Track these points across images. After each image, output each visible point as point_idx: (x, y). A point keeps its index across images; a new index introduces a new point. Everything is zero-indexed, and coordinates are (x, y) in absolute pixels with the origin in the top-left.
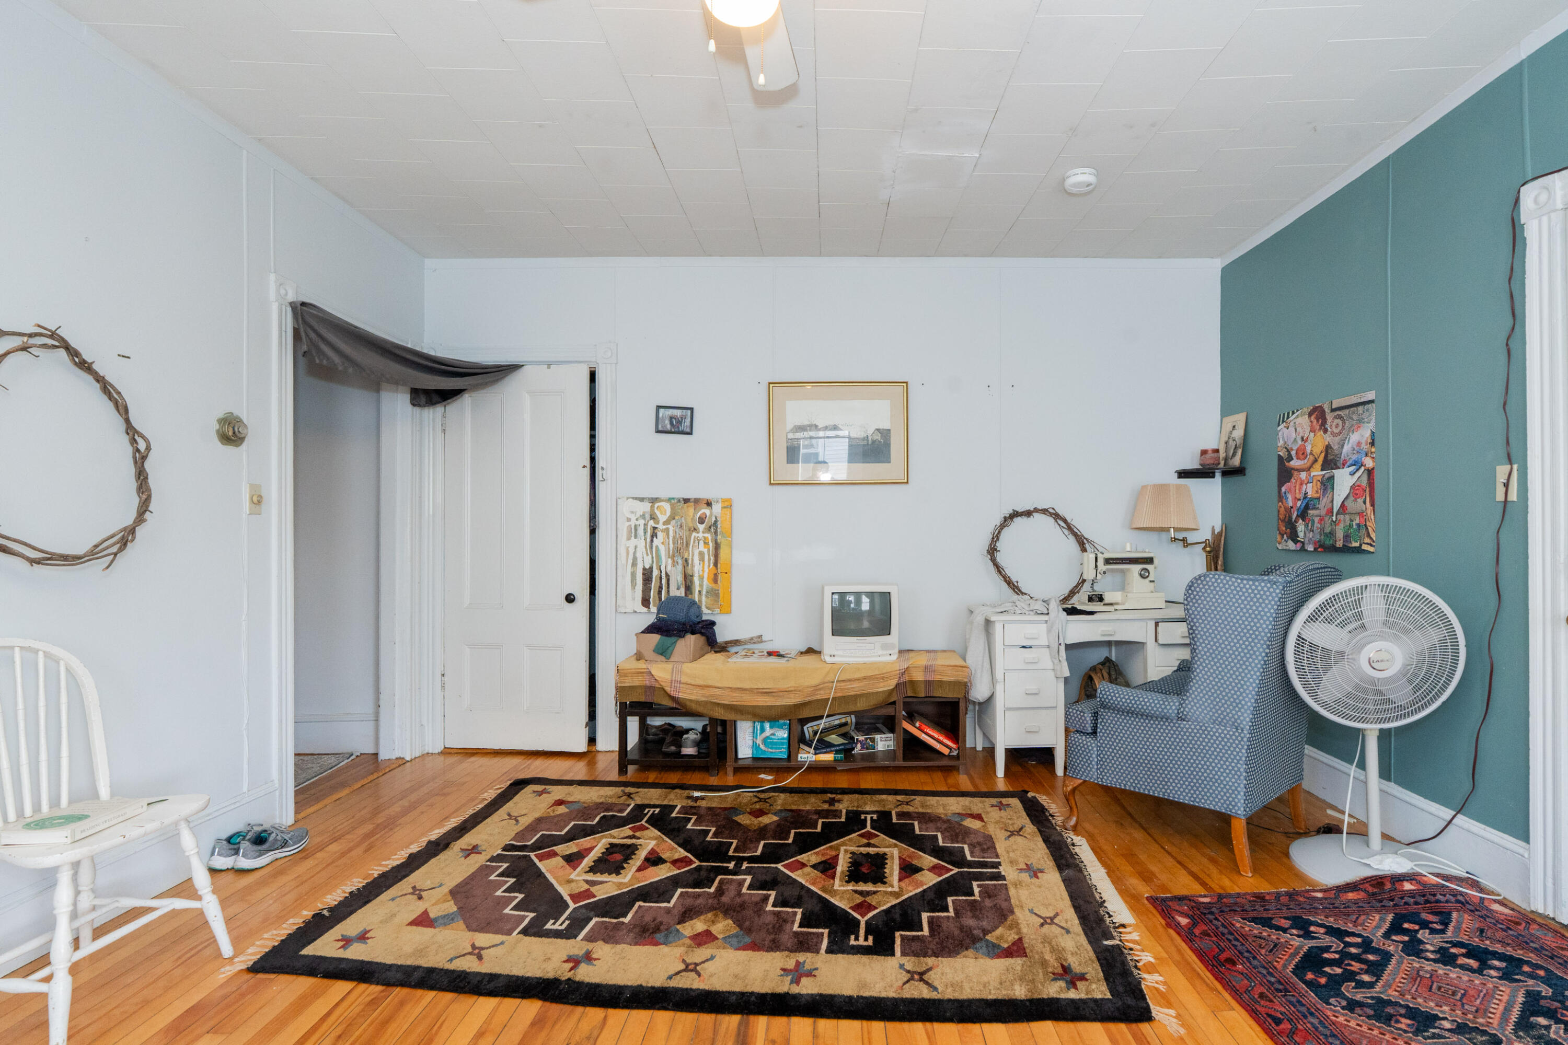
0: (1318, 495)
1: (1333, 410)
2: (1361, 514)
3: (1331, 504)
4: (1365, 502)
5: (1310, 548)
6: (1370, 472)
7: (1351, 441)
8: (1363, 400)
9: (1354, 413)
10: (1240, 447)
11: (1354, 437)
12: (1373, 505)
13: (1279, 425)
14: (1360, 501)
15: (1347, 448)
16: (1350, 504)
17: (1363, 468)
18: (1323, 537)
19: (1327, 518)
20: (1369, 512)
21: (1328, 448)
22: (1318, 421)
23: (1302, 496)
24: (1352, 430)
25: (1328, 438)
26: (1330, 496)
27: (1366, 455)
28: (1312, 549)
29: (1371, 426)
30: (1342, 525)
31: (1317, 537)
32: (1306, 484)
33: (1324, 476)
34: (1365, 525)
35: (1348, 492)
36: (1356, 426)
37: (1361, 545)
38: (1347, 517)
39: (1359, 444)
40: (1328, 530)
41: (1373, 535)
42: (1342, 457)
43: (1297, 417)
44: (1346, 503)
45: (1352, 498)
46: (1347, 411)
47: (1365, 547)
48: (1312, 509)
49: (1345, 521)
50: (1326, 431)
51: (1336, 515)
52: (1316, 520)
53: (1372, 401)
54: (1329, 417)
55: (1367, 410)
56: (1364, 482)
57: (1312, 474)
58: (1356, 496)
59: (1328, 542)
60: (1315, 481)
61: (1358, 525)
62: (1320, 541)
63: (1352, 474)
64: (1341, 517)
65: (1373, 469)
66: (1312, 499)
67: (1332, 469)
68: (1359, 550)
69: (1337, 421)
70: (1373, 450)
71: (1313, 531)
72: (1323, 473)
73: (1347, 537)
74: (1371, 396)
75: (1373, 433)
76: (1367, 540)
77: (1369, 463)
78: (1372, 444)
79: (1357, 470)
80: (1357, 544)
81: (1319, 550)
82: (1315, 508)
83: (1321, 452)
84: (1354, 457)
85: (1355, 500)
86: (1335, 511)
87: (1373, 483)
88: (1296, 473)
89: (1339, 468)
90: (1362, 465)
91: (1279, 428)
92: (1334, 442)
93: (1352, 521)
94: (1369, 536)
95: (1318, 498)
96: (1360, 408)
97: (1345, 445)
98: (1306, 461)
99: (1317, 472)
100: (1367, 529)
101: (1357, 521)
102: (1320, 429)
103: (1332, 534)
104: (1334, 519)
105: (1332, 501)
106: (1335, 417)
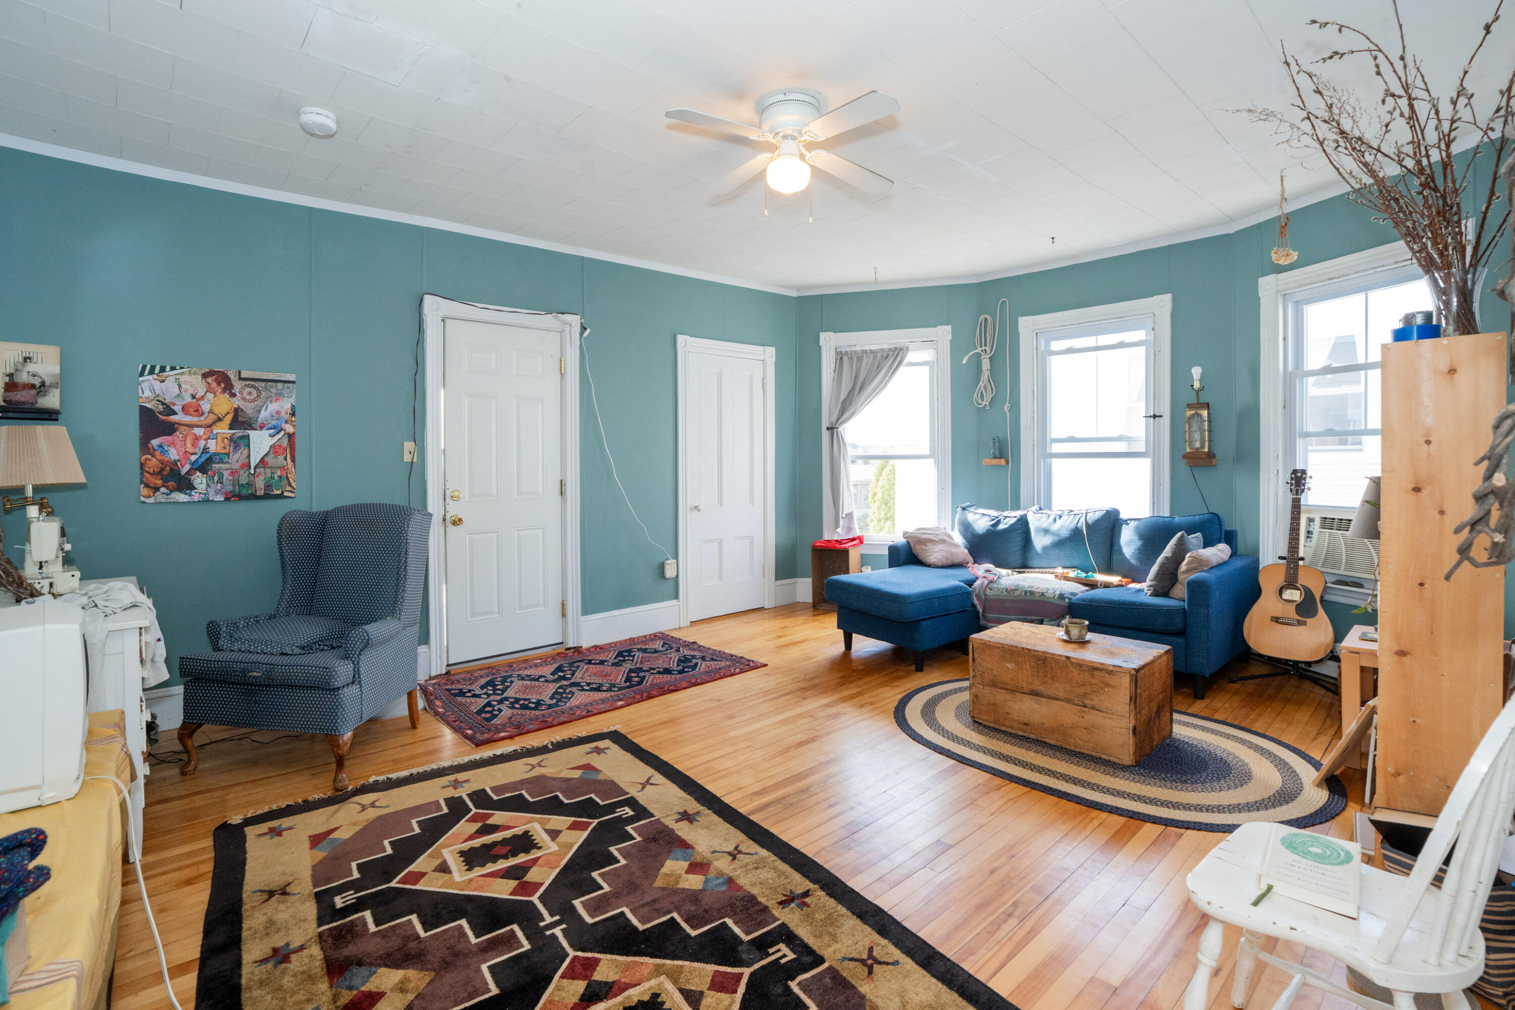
0: (227, 451)
1: (240, 379)
2: (282, 468)
3: (247, 461)
4: (286, 459)
5: (220, 498)
6: (291, 437)
7: (269, 409)
8: (282, 379)
9: (272, 387)
10: (54, 386)
11: (273, 407)
12: (293, 460)
13: (142, 374)
14: (281, 458)
15: (263, 415)
16: (270, 460)
17: (283, 433)
18: (237, 488)
19: (242, 472)
20: (290, 467)
21: (237, 411)
22: (219, 384)
23: (199, 451)
24: (269, 399)
25: (237, 402)
26: (246, 451)
27: (286, 422)
28: (223, 499)
29: (292, 400)
30: (262, 477)
31: (230, 488)
32: (206, 440)
33: (234, 434)
34: (287, 477)
35: (267, 450)
36: (275, 398)
37: (283, 492)
38: (268, 471)
39: (278, 412)
40: (244, 480)
41: (294, 484)
42: (260, 420)
43: (182, 373)
44: (266, 459)
45: (272, 455)
46: (263, 384)
47: (286, 494)
48: (219, 463)
49: (265, 473)
50: (233, 395)
51: (255, 469)
52: (226, 474)
53: (294, 382)
54: (237, 385)
55: (288, 388)
56: (285, 442)
57: (215, 432)
58: (276, 454)
59: (244, 492)
60: (219, 439)
61: (280, 477)
62: (234, 491)
63: (272, 436)
64: (262, 470)
65: (294, 433)
66: (215, 454)
67: (245, 429)
68: (281, 496)
69: (248, 390)
70: (293, 419)
71: (221, 483)
72: (233, 431)
73: (268, 487)
74: (292, 377)
75: (293, 407)
76: (288, 488)
77: (290, 429)
78: (293, 414)
79: (278, 433)
80: (279, 492)
81: (233, 499)
82: (221, 461)
83: (228, 413)
84: (274, 423)
85: (276, 457)
86: (253, 465)
87: (294, 445)
88: (183, 428)
89: (256, 430)
90: (282, 430)
91: (141, 379)
92: (249, 409)
93: (272, 473)
94: (290, 484)
95: (228, 454)
96: (280, 385)
97: (262, 412)
98: (202, 418)
99: (223, 429)
100: (288, 479)
101: (279, 473)
102: (224, 391)
103: (250, 485)
104: (252, 471)
105: (249, 457)
106: (248, 386)
